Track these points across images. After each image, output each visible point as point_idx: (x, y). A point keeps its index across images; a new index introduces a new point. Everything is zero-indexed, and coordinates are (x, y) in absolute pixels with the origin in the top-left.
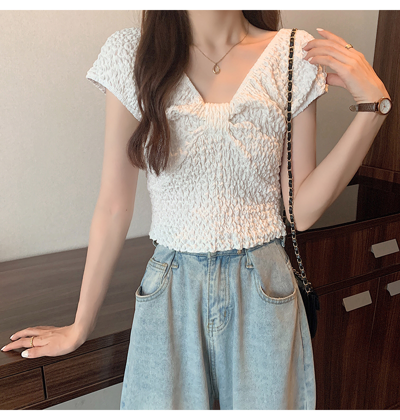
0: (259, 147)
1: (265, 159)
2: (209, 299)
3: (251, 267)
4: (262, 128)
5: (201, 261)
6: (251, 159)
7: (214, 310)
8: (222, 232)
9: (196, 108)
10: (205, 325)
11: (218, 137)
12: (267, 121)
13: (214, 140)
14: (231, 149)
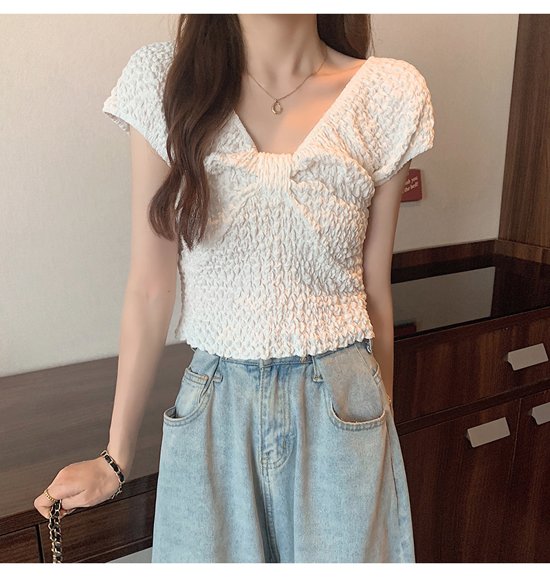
0: (332, 215)
1: (340, 232)
2: (261, 424)
3: (319, 380)
4: (336, 189)
5: (250, 371)
6: (320, 232)
7: (269, 439)
8: (280, 331)
9: (245, 158)
10: (257, 461)
11: (275, 200)
12: (344, 182)
13: (270, 204)
14: (293, 217)
